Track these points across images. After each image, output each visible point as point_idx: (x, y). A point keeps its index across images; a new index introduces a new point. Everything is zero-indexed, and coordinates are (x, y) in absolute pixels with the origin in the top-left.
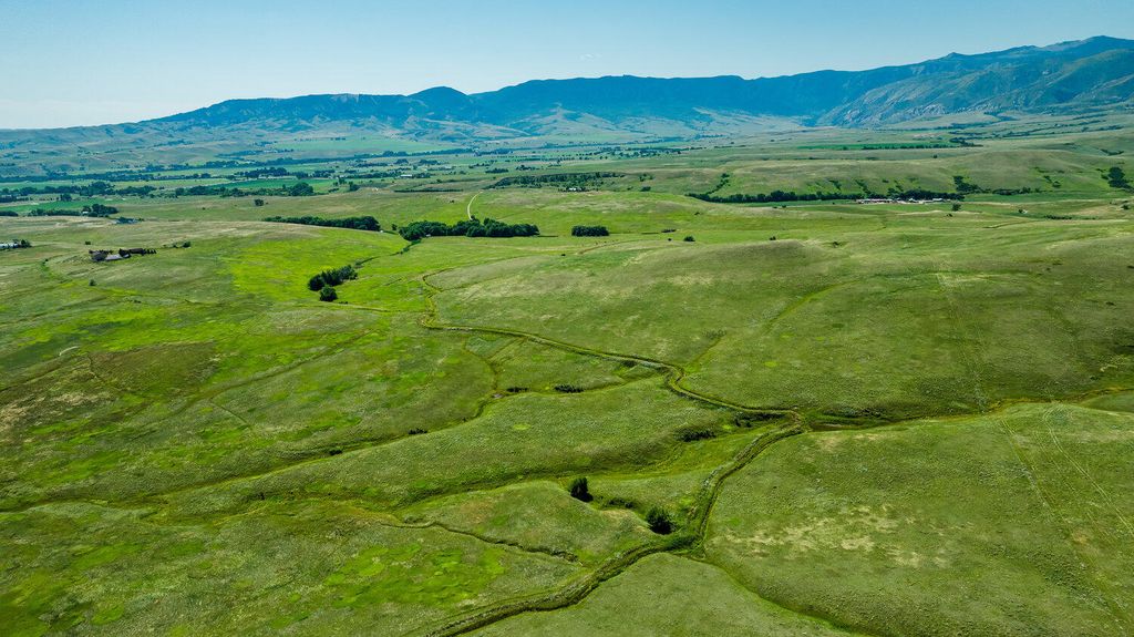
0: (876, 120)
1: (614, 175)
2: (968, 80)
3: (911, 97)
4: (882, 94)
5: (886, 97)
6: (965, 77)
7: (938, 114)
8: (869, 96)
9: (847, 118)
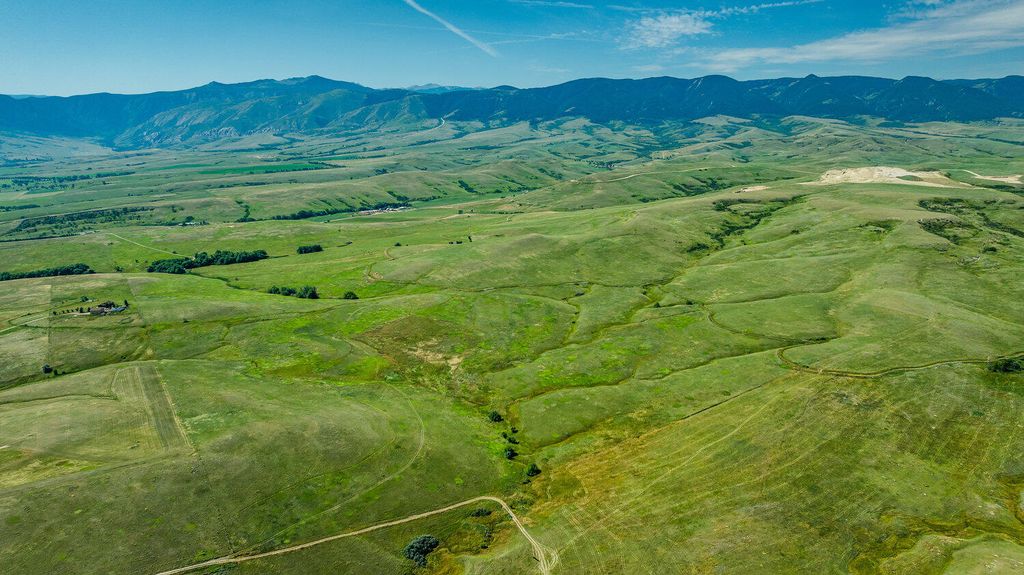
0: (178, 139)
1: (143, 209)
2: (244, 107)
3: (200, 120)
4: (171, 117)
5: (175, 120)
6: (240, 104)
7: (233, 137)
8: (159, 119)
9: (147, 139)
